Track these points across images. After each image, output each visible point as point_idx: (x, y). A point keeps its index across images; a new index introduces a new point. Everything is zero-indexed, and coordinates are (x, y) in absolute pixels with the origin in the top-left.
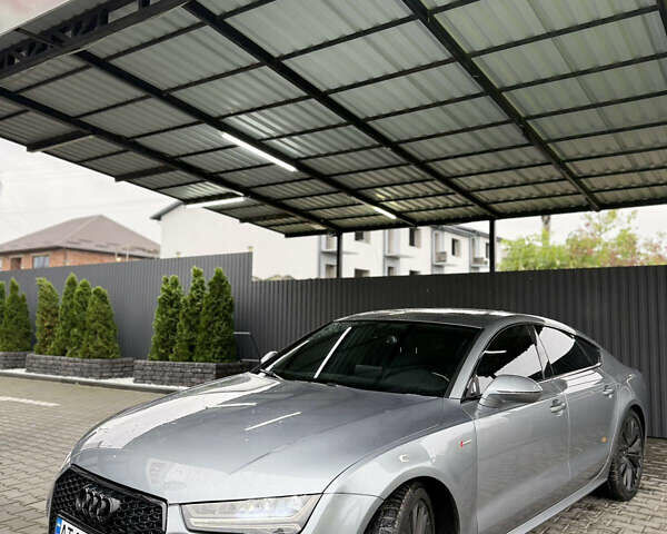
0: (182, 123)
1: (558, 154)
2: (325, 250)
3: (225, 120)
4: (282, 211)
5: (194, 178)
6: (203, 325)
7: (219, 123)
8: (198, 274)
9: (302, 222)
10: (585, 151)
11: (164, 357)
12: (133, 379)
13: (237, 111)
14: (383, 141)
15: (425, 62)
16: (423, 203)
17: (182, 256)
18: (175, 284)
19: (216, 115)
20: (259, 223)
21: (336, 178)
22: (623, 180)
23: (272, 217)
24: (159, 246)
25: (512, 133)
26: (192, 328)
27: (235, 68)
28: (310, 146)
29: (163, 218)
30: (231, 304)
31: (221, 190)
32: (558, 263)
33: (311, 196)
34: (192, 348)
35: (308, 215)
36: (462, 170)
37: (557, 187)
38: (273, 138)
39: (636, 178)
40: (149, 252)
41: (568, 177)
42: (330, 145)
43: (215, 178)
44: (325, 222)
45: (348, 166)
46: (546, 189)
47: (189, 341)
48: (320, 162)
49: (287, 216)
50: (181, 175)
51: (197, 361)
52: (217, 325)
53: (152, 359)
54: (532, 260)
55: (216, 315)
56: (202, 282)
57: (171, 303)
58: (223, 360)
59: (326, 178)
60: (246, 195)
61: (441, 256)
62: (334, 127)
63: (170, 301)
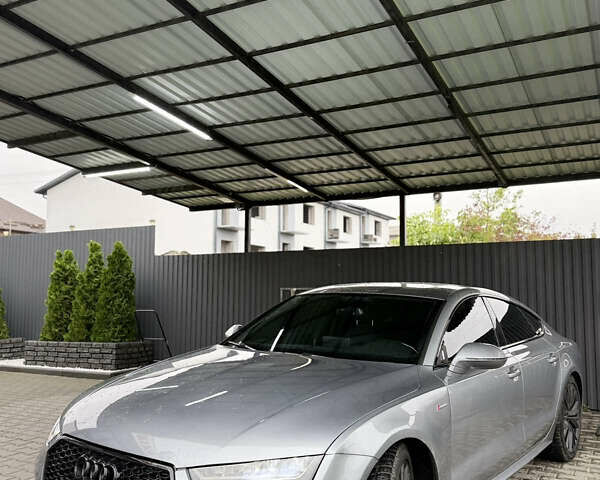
0: (88, 83)
1: (476, 128)
2: (220, 225)
3: (136, 81)
4: (190, 183)
5: (96, 145)
6: (101, 301)
7: (129, 84)
8: (95, 249)
9: (210, 195)
10: (503, 127)
11: (58, 338)
12: (23, 360)
13: (150, 71)
14: (305, 109)
15: (360, 24)
16: (336, 176)
17: (75, 229)
18: (69, 259)
19: (127, 75)
20: (163, 195)
21: (251, 148)
22: (533, 156)
23: (178, 189)
24: (44, 221)
25: (436, 105)
26: (89, 306)
27: (153, 23)
28: (228, 113)
29: (48, 191)
30: (132, 281)
31: (125, 158)
32: (450, 239)
33: (221, 167)
34: (89, 327)
35: (217, 188)
36: (381, 143)
37: (469, 163)
38: (187, 103)
39: (546, 155)
40: (34, 227)
41: (483, 152)
42: (248, 112)
43: (120, 145)
44: (234, 195)
45: (264, 136)
46: (458, 164)
47: (88, 319)
48: (236, 130)
49: (194, 188)
50: (81, 141)
51: (94, 341)
52: (117, 301)
53: (45, 339)
54: (425, 237)
55: (116, 292)
56: (100, 257)
57: (65, 280)
58: (122, 339)
59: (241, 149)
60: (152, 165)
61: (334, 233)
62: (255, 92)
63: (64, 277)
